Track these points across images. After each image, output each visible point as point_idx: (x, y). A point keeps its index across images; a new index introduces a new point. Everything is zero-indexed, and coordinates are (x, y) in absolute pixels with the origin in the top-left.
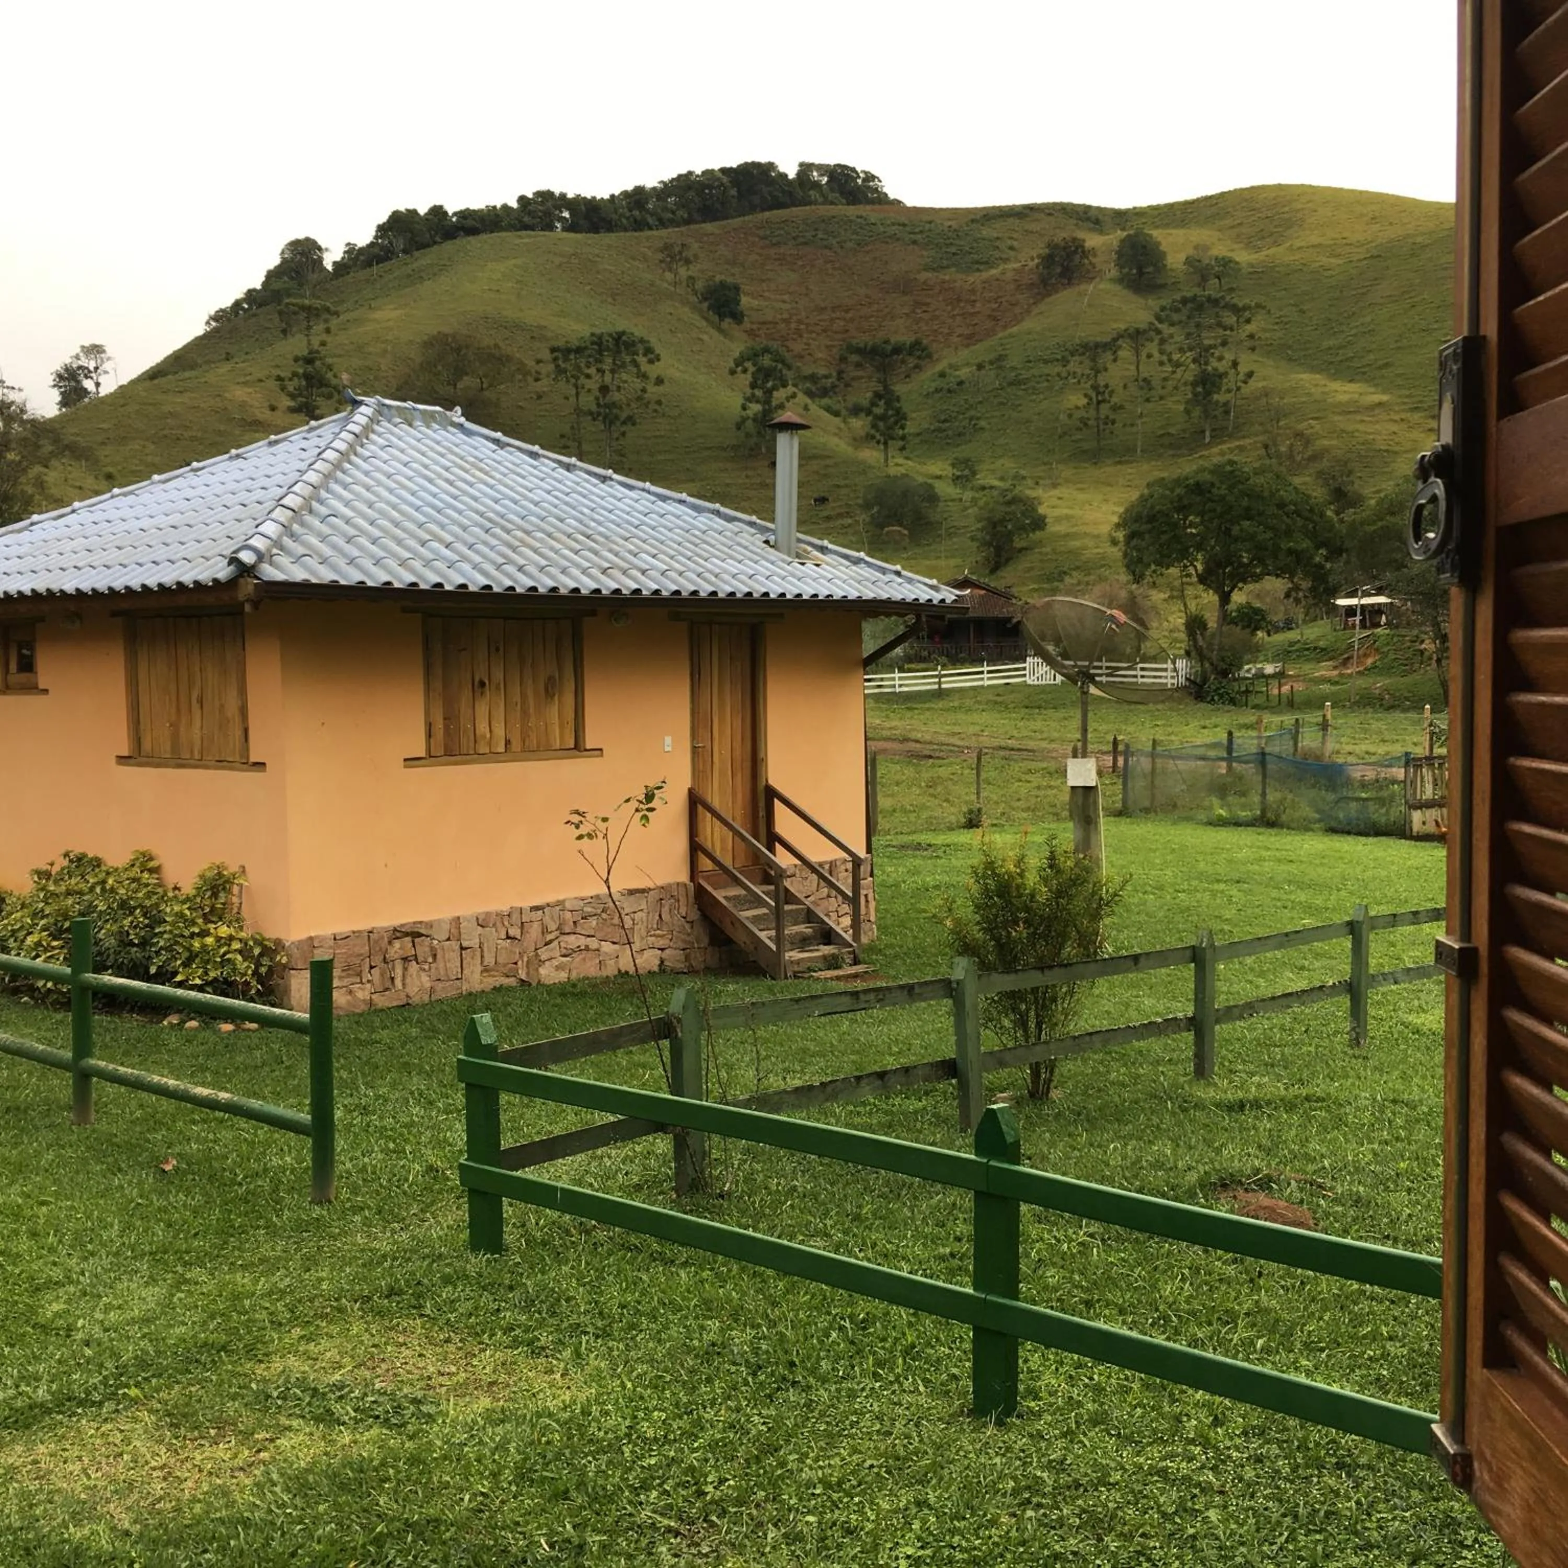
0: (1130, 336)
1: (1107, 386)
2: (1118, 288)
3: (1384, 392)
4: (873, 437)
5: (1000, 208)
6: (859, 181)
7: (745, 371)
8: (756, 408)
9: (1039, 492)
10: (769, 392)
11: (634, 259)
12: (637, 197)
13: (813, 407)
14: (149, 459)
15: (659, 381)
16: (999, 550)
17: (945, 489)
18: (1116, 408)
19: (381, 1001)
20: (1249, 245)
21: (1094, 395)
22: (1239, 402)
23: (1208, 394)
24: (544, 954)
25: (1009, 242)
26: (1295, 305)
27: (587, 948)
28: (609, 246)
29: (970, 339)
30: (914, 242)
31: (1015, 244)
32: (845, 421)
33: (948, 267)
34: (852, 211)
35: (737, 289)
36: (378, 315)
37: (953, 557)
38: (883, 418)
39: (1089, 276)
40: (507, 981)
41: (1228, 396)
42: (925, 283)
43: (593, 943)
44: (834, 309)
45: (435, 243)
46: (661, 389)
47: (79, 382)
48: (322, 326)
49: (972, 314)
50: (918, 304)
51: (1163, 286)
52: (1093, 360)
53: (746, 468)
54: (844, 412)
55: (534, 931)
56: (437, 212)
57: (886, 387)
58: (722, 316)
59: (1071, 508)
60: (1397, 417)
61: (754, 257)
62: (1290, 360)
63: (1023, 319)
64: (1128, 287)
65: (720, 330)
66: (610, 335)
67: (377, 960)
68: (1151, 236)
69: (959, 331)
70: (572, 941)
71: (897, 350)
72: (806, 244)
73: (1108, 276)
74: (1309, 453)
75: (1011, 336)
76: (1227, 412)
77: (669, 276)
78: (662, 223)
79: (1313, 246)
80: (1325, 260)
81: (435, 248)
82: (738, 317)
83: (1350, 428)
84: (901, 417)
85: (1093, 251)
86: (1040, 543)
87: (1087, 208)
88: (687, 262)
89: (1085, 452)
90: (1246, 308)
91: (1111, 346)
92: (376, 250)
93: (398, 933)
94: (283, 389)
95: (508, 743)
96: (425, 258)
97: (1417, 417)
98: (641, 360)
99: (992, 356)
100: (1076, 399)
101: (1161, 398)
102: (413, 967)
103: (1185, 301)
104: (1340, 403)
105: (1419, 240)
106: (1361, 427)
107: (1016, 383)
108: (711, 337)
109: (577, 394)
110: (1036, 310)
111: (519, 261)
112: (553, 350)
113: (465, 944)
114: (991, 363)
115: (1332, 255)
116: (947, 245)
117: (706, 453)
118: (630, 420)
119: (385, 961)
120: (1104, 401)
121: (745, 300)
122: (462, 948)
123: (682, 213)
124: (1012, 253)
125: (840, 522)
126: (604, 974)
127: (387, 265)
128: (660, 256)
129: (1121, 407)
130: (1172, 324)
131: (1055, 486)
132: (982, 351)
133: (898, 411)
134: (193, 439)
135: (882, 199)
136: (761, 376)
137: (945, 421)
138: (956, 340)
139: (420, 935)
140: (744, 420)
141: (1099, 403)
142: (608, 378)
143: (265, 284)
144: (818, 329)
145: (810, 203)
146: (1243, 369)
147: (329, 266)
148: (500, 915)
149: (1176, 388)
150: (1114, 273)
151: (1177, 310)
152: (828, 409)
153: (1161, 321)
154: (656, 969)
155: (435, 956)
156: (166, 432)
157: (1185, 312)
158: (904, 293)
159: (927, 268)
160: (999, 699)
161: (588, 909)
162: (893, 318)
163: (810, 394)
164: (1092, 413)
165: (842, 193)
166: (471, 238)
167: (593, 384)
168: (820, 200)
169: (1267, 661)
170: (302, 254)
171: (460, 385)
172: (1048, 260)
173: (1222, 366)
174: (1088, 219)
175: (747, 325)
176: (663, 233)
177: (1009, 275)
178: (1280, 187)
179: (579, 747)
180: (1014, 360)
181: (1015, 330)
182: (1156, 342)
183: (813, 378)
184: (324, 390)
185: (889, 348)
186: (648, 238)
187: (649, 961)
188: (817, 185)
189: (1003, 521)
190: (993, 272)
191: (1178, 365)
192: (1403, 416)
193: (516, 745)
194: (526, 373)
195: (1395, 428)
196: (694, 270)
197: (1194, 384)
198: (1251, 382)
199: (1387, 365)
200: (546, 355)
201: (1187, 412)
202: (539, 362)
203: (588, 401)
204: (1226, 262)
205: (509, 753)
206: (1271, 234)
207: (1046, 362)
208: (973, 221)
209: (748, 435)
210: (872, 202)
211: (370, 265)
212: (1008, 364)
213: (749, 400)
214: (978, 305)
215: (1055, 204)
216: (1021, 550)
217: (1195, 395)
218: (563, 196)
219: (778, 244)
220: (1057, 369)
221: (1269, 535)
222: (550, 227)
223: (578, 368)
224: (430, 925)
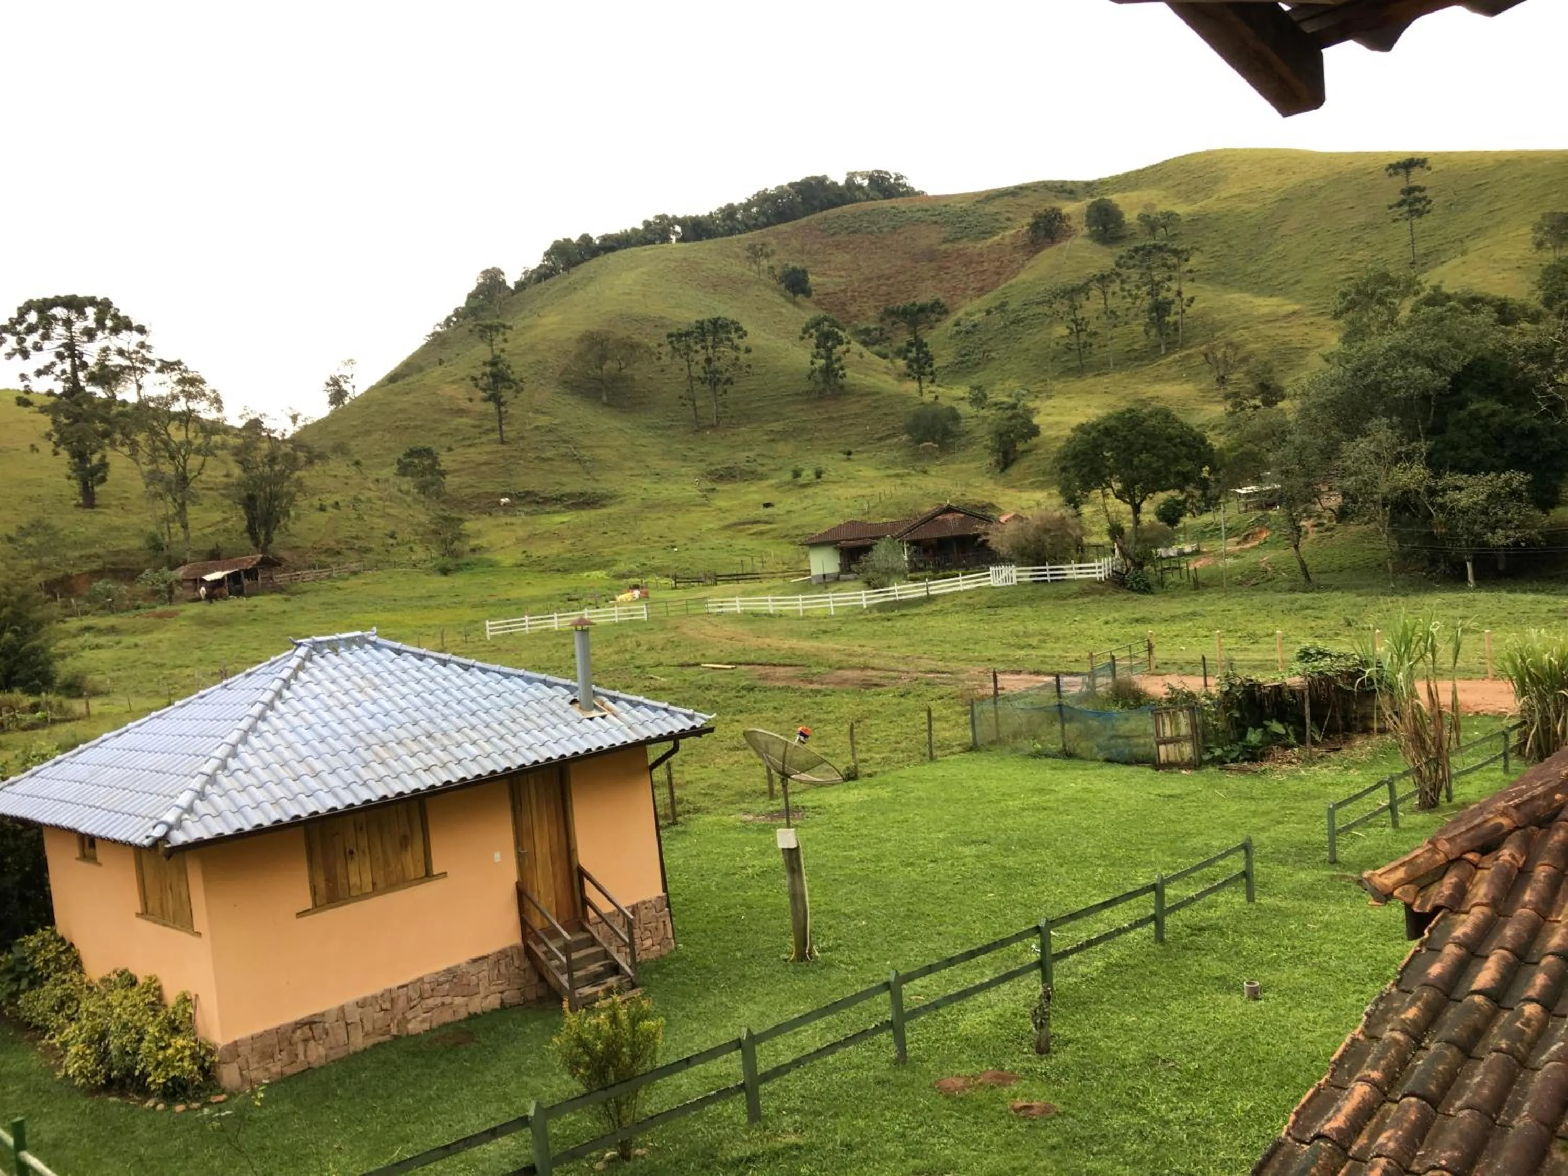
0: (1098, 280)
1: (1083, 319)
2: (1089, 242)
3: (1298, 302)
4: (909, 375)
5: (998, 190)
6: (892, 181)
7: (811, 336)
8: (821, 362)
9: (1037, 403)
10: (829, 350)
11: (728, 257)
12: (729, 212)
13: (867, 353)
14: (387, 445)
15: (748, 351)
16: (1006, 454)
17: (965, 409)
18: (1093, 334)
19: (289, 1071)
20: (1187, 197)
21: (1073, 326)
22: (1185, 321)
23: (1161, 317)
24: (409, 1015)
25: (1007, 215)
26: (1225, 242)
27: (443, 1004)
28: (710, 249)
29: (981, 291)
30: (935, 222)
31: (1011, 216)
32: (892, 361)
33: (961, 238)
34: (886, 204)
35: (804, 272)
36: (544, 321)
37: (973, 460)
38: (917, 360)
39: (1068, 234)
40: (381, 1039)
41: (1178, 317)
42: (945, 252)
43: (447, 1000)
44: (879, 278)
45: (585, 260)
46: (751, 355)
47: (340, 386)
48: (500, 338)
49: (982, 272)
50: (941, 268)
51: (1123, 237)
52: (1071, 300)
53: (817, 407)
54: (891, 355)
55: (402, 1003)
56: (586, 239)
57: (916, 337)
58: (795, 293)
59: (1061, 414)
60: (1307, 322)
61: (817, 246)
62: (1224, 284)
63: (1019, 273)
64: (1097, 240)
65: (795, 304)
66: (710, 321)
67: (285, 1045)
68: (1109, 201)
69: (973, 286)
70: (431, 1002)
71: (922, 309)
72: (854, 232)
73: (1081, 233)
74: (1240, 356)
75: (1011, 286)
76: (1177, 330)
77: (754, 267)
78: (749, 228)
79: (1236, 196)
80: (1245, 206)
81: (586, 263)
82: (807, 293)
83: (1272, 333)
84: (929, 359)
85: (1068, 217)
86: (1036, 446)
87: (1063, 183)
88: (767, 256)
89: (1071, 369)
90: (1182, 251)
91: (1083, 289)
92: (542, 271)
93: (299, 1025)
94: (476, 386)
95: (374, 884)
96: (578, 273)
97: (1322, 319)
98: (733, 335)
99: (998, 303)
100: (1061, 330)
101: (1126, 323)
102: (312, 1043)
103: (1137, 250)
104: (1263, 315)
105: (1316, 183)
106: (1281, 332)
107: (1017, 321)
108: (789, 310)
109: (689, 367)
110: (1028, 265)
111: (644, 269)
112: (670, 336)
113: (349, 1021)
114: (996, 309)
115: (1250, 202)
116: (960, 222)
117: (789, 399)
118: (729, 381)
119: (290, 1044)
120: (1082, 330)
121: (812, 279)
122: (347, 1024)
123: (762, 219)
124: (1009, 223)
125: (889, 441)
126: (457, 1018)
127: (551, 280)
128: (747, 254)
129: (1096, 333)
130: (1129, 268)
131: (1049, 397)
132: (989, 299)
133: (927, 354)
134: (416, 427)
135: (910, 193)
136: (822, 339)
137: (965, 355)
138: (970, 292)
139: (315, 1023)
140: (813, 372)
141: (1078, 332)
142: (710, 351)
143: (467, 303)
144: (867, 294)
145: (856, 201)
146: (1186, 295)
147: (511, 284)
148: (375, 997)
149: (1137, 315)
150: (1086, 231)
151: (1132, 258)
152: (879, 354)
153: (1120, 267)
154: (498, 1006)
155: (327, 1034)
156: (398, 424)
157: (1138, 257)
158: (931, 261)
159: (946, 241)
160: (970, 601)
161: (442, 979)
162: (923, 280)
163: (865, 343)
164: (1073, 339)
165: (879, 191)
166: (610, 255)
167: (700, 357)
168: (864, 197)
169: (1186, 542)
170: (491, 278)
171: (605, 367)
172: (1034, 227)
173: (1171, 295)
174: (1065, 191)
175: (815, 297)
176: (749, 235)
177: (1007, 241)
178: (1208, 153)
179: (428, 875)
180: (1013, 305)
181: (1013, 281)
182: (1118, 281)
183: (867, 331)
184: (506, 384)
185: (916, 309)
186: (739, 241)
187: (493, 1001)
188: (860, 187)
189: (1008, 432)
190: (996, 238)
191: (1136, 297)
192: (1312, 320)
193: (380, 885)
194: (652, 354)
195: (1306, 330)
196: (773, 261)
197: (1151, 311)
198: (1193, 305)
199: (1297, 282)
200: (664, 340)
201: (1146, 332)
202: (660, 345)
203: (697, 371)
204: (1169, 215)
205: (376, 890)
206: (1204, 189)
207: (1038, 304)
208: (978, 202)
209: (817, 382)
210: (902, 195)
211: (540, 281)
212: (1010, 308)
213: (814, 357)
214: (986, 264)
215: (1039, 183)
216: (1023, 452)
217: (1151, 319)
218: (675, 218)
219: (833, 235)
220: (1045, 309)
221: (1161, 463)
222: (666, 239)
223: (689, 347)
224: (323, 1015)
